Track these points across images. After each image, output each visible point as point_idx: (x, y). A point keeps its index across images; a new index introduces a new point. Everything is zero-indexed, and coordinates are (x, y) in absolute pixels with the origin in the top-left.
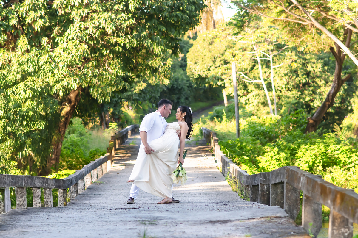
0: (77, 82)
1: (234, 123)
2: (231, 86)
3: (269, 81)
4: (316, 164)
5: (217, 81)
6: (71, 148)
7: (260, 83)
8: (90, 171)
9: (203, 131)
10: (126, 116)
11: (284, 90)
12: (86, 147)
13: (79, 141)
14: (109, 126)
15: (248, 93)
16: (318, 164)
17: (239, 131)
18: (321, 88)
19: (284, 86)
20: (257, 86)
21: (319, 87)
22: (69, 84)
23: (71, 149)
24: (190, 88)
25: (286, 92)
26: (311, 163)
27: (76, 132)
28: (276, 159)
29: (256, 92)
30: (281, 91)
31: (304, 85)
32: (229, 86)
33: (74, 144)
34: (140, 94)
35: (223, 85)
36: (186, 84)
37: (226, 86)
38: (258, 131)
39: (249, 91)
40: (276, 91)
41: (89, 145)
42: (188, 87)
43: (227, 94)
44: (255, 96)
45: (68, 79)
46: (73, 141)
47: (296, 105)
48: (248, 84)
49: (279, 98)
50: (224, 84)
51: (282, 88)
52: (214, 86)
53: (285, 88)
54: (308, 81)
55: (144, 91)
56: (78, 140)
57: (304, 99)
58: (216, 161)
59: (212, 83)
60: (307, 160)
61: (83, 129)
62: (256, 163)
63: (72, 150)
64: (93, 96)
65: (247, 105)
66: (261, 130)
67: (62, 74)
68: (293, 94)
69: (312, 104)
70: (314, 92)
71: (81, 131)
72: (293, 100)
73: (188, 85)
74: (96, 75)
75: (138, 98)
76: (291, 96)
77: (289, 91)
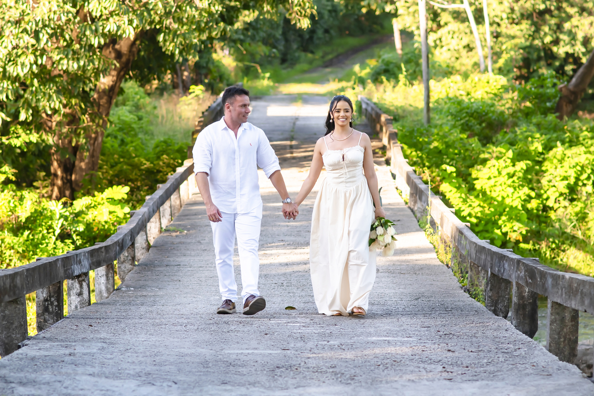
0: (134, 25)
1: (418, 88)
2: (409, 13)
3: (479, 6)
4: (582, 181)
5: (383, 4)
6: (120, 135)
7: (462, 10)
8: (158, 208)
9: (364, 106)
10: (218, 66)
11: (505, 23)
12: (146, 133)
13: (135, 123)
14: (190, 91)
15: (439, 26)
16: (585, 182)
17: (428, 103)
18: (573, 20)
19: (505, 16)
20: (455, 15)
21: (569, 17)
22: (119, 27)
23: (119, 137)
24: (333, 14)
25: (509, 26)
26: (572, 181)
27: (127, 103)
28: (508, 174)
29: (454, 25)
30: (499, 25)
31: (542, 13)
32: (406, 12)
33: (125, 128)
34: (246, 29)
35: (393, 12)
36: (327, 6)
37: (399, 12)
38: (469, 111)
39: (442, 23)
40: (491, 24)
41: (151, 128)
42: (330, 11)
43: (401, 27)
44: (451, 33)
45: (116, 18)
46: (124, 122)
47: (527, 50)
48: (439, 11)
49: (497, 36)
50: (396, 10)
51: (502, 19)
52: (378, 13)
53: (508, 18)
54: (548, 6)
55: (254, 24)
56: (133, 120)
57: (542, 40)
58: (394, 176)
59: (374, 7)
60: (566, 175)
61: (141, 97)
62: (469, 179)
63: (122, 141)
64: (164, 50)
65: (438, 48)
66: (473, 109)
67: (105, 8)
68: (522, 31)
69: (555, 49)
70: (559, 27)
71: (139, 100)
72: (521, 41)
73: (329, 8)
74: (170, 12)
75: (242, 37)
76: (518, 33)
77: (514, 25)
